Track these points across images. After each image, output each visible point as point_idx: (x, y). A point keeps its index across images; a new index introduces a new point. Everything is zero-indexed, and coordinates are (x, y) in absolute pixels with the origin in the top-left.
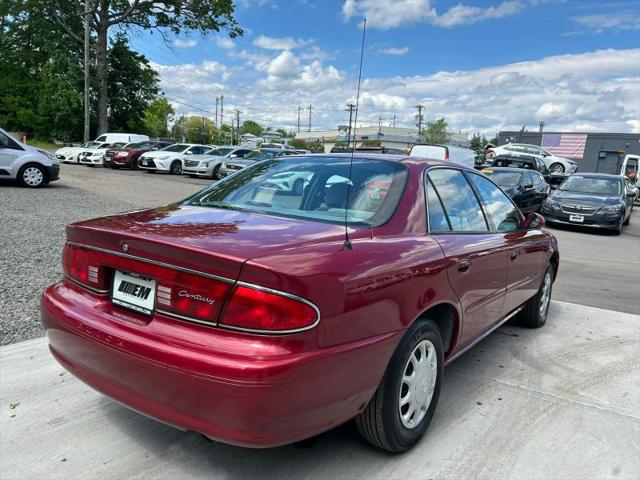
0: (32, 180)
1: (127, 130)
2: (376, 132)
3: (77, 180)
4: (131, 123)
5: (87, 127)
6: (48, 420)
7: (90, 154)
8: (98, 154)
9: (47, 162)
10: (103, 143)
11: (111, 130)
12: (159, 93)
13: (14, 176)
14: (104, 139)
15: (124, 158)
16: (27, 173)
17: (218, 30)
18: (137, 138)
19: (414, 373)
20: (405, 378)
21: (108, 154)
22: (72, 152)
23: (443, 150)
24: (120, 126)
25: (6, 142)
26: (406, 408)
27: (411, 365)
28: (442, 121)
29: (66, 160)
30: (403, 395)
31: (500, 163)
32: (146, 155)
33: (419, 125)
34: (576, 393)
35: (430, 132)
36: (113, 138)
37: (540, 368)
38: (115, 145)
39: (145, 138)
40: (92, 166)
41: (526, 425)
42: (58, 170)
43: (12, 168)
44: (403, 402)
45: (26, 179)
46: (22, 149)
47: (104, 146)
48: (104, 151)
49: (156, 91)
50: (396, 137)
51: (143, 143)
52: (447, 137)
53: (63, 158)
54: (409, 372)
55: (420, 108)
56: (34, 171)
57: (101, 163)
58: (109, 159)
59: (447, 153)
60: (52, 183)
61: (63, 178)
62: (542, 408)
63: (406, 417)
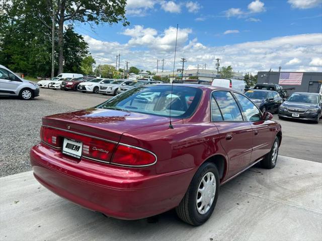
0: (26, 96)
1: (72, 72)
2: (196, 72)
3: (47, 96)
4: (74, 68)
5: (53, 70)
6: (32, 209)
7: (54, 84)
8: (58, 83)
9: (34, 88)
10: (60, 78)
11: (65, 72)
12: (88, 53)
13: (17, 94)
14: (61, 76)
15: (71, 85)
16: (24, 93)
17: (117, 23)
18: (77, 76)
19: (204, 188)
20: (199, 190)
21: (63, 83)
22: (46, 82)
23: (229, 81)
24: (69, 69)
25: (14, 78)
26: (200, 204)
27: (202, 183)
28: (230, 66)
29: (43, 86)
30: (198, 198)
31: (257, 88)
32: (81, 84)
33: (217, 69)
34: (286, 200)
35: (224, 72)
36: (65, 76)
37: (270, 188)
38: (66, 79)
39: (81, 76)
40: (55, 89)
41: (260, 214)
42: (39, 91)
43: (17, 90)
44: (198, 201)
45: (23, 96)
46: (21, 81)
47: (61, 80)
48: (61, 82)
49: (87, 52)
50: (206, 74)
51: (80, 78)
52: (232, 74)
53: (41, 85)
54: (202, 187)
55: (218, 60)
56: (27, 92)
57: (59, 88)
58: (63, 86)
59: (231, 82)
60: (35, 98)
61: (41, 95)
62: (268, 207)
63: (200, 209)
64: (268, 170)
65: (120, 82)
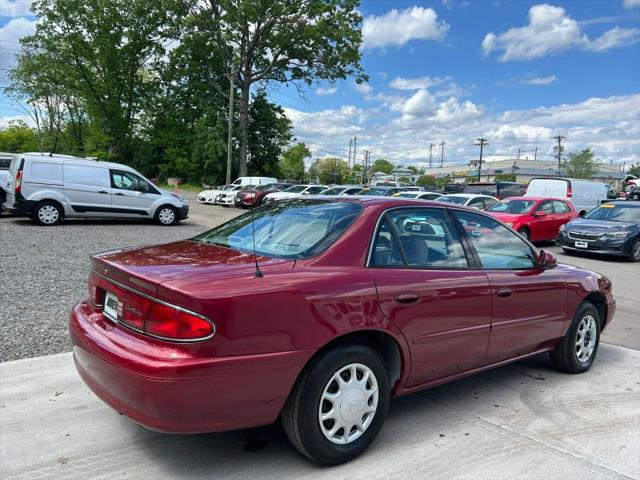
1: (263, 174)
2: (510, 166)
3: (207, 219)
4: (266, 167)
5: (229, 172)
7: (224, 196)
8: (231, 195)
9: (178, 204)
10: (237, 186)
11: (249, 174)
12: (292, 138)
13: (152, 216)
14: (239, 182)
15: (251, 199)
16: (162, 213)
17: (345, 78)
18: (265, 181)
19: (339, 393)
20: (326, 395)
21: (238, 196)
22: (211, 194)
23: (565, 184)
24: (256, 170)
25: (147, 188)
26: (329, 423)
27: (335, 384)
28: (587, 151)
29: (207, 201)
30: (325, 411)
31: (636, 197)
32: (269, 196)
33: (558, 157)
34: (559, 439)
36: (246, 181)
38: (247, 187)
39: (273, 181)
40: (227, 206)
41: (476, 459)
42: (187, 210)
43: (151, 209)
44: (324, 417)
46: (159, 193)
47: (238, 188)
48: (236, 192)
49: (289, 138)
50: (533, 169)
51: (270, 185)
53: (204, 199)
54: (333, 390)
55: (559, 139)
56: (168, 211)
57: (233, 203)
58: (239, 200)
59: (570, 187)
60: (182, 221)
61: (191, 217)
62: (505, 447)
63: (330, 432)
64: (566, 376)
65: (340, 190)
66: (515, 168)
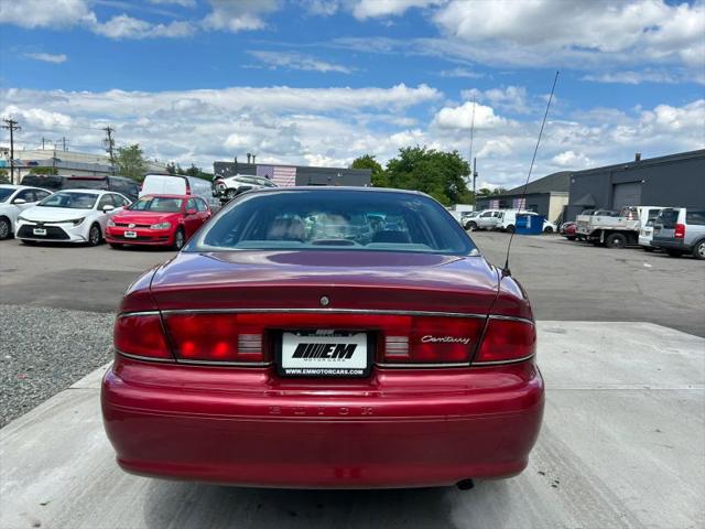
2: (50, 157)
28: (136, 147)
35: (124, 159)
50: (77, 164)
52: (144, 165)
55: (109, 131)
59: (188, 185)
66: (56, 160)
